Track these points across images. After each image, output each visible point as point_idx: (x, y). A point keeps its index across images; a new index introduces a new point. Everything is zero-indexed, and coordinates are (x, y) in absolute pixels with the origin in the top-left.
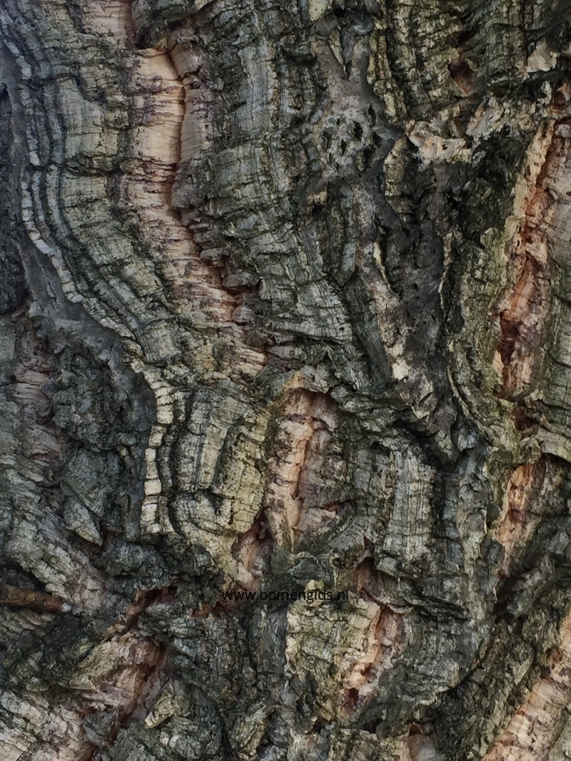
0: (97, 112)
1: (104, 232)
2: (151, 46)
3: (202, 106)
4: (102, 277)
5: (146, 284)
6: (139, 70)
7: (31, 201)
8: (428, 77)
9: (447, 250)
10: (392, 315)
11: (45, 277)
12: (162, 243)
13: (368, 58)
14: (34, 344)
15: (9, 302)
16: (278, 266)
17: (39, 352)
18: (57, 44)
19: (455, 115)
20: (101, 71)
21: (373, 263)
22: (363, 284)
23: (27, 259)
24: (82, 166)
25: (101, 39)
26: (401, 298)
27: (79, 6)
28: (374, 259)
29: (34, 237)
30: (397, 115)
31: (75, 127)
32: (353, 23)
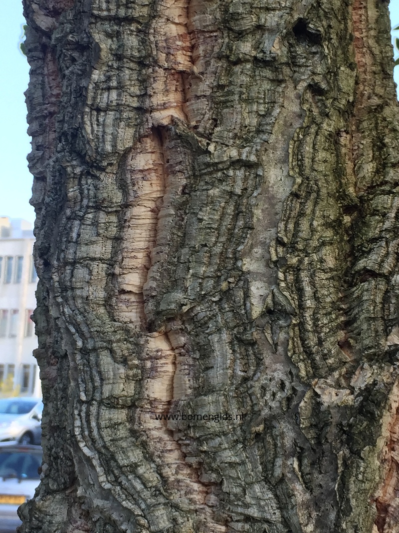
0: (122, 370)
1: (125, 444)
2: (156, 331)
3: (186, 367)
4: (123, 473)
5: (151, 479)
6: (148, 346)
7: (80, 422)
8: (326, 351)
9: (340, 462)
10: (306, 505)
11: (88, 470)
12: (161, 452)
13: (288, 341)
14: (79, 512)
15: (65, 483)
16: (234, 471)
17: (82, 517)
18: (99, 329)
19: (343, 373)
20: (125, 345)
21: (293, 470)
22: (287, 485)
23: (77, 458)
24: (112, 403)
25: (125, 325)
26: (312, 494)
27: (112, 306)
28: (294, 468)
29: (82, 445)
30: (307, 375)
31: (109, 379)
32: (279, 319)
